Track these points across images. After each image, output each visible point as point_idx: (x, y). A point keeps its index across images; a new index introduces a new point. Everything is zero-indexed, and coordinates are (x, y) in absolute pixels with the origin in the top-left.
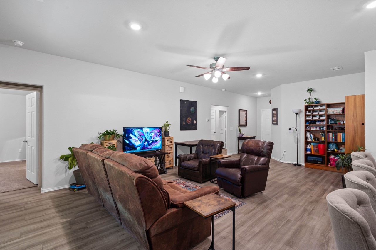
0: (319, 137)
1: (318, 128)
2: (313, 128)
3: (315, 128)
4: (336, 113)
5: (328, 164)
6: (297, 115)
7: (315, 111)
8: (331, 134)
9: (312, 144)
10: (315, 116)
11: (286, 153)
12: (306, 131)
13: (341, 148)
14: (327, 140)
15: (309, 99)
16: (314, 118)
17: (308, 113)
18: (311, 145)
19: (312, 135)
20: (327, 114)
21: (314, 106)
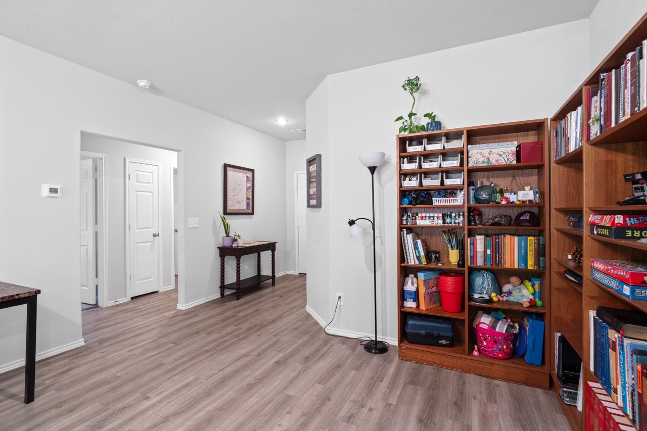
0: (440, 250)
1: (438, 217)
2: (422, 218)
3: (430, 217)
4: (497, 161)
5: (474, 349)
6: (372, 173)
7: (427, 156)
8: (480, 240)
9: (421, 275)
10: (427, 174)
11: (342, 304)
12: (401, 229)
13: (506, 288)
14: (468, 263)
15: (411, 115)
16: (428, 183)
17: (407, 166)
18: (416, 276)
19: (419, 241)
20: (468, 165)
21: (425, 141)
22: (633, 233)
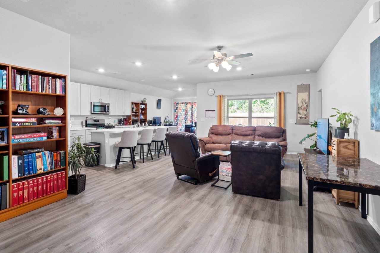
22: (30, 124)
